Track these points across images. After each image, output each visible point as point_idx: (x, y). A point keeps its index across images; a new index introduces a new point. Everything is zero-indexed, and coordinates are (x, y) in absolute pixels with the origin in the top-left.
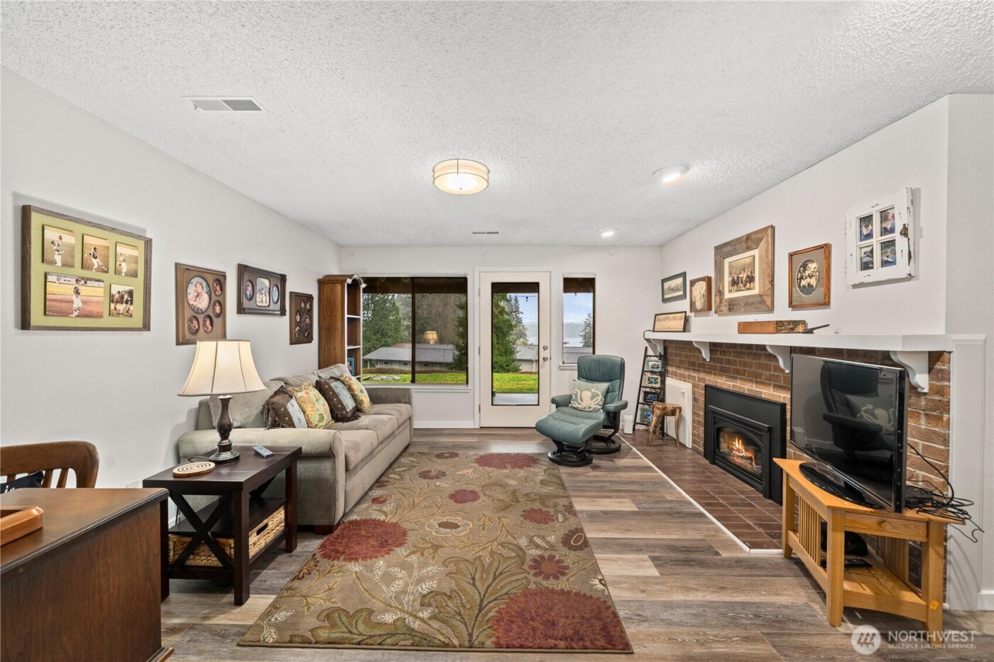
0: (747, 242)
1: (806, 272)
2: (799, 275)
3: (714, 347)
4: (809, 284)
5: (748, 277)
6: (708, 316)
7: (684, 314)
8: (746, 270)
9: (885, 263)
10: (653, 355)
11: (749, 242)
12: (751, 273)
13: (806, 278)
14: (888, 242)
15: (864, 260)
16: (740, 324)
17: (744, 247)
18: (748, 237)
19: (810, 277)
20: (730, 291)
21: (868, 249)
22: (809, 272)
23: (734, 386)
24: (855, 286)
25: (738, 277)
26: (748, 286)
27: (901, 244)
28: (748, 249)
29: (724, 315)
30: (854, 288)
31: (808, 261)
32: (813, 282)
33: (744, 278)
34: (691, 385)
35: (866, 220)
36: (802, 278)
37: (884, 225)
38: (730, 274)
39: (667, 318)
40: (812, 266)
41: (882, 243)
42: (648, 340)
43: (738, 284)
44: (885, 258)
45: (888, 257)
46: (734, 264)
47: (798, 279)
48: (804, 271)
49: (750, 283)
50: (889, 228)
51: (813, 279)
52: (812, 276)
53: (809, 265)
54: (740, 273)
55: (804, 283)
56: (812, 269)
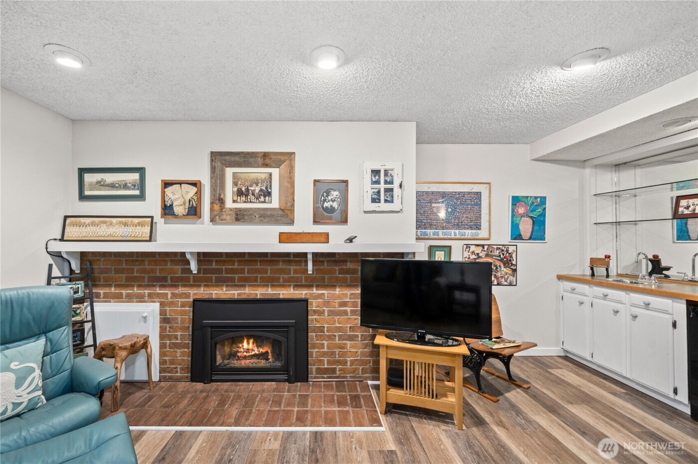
0: (264, 159)
1: (329, 197)
2: (323, 198)
3: (204, 258)
4: (331, 206)
5: (261, 190)
6: (195, 224)
7: (150, 219)
8: (259, 185)
9: (386, 201)
10: (60, 275)
11: (267, 159)
12: (266, 188)
13: (329, 201)
14: (388, 189)
15: (373, 197)
16: (281, 234)
17: (260, 163)
18: (265, 155)
19: (333, 201)
20: (234, 201)
21: (376, 190)
22: (332, 197)
23: (239, 294)
24: (365, 212)
25: (247, 190)
26: (262, 199)
27: (397, 192)
28: (266, 165)
29: (228, 224)
30: (365, 213)
31: (331, 189)
32: (335, 205)
33: (257, 191)
34: (158, 305)
35: (376, 172)
36: (325, 201)
37: (386, 179)
38: (235, 184)
39: (105, 222)
40: (335, 194)
41: (385, 189)
42: (57, 255)
43: (247, 195)
44: (386, 198)
45: (387, 197)
46: (242, 176)
47: (321, 201)
48: (327, 196)
49: (265, 196)
50: (388, 180)
51: (335, 203)
52: (334, 201)
53: (332, 192)
54: (251, 186)
55: (326, 205)
56: (335, 196)
